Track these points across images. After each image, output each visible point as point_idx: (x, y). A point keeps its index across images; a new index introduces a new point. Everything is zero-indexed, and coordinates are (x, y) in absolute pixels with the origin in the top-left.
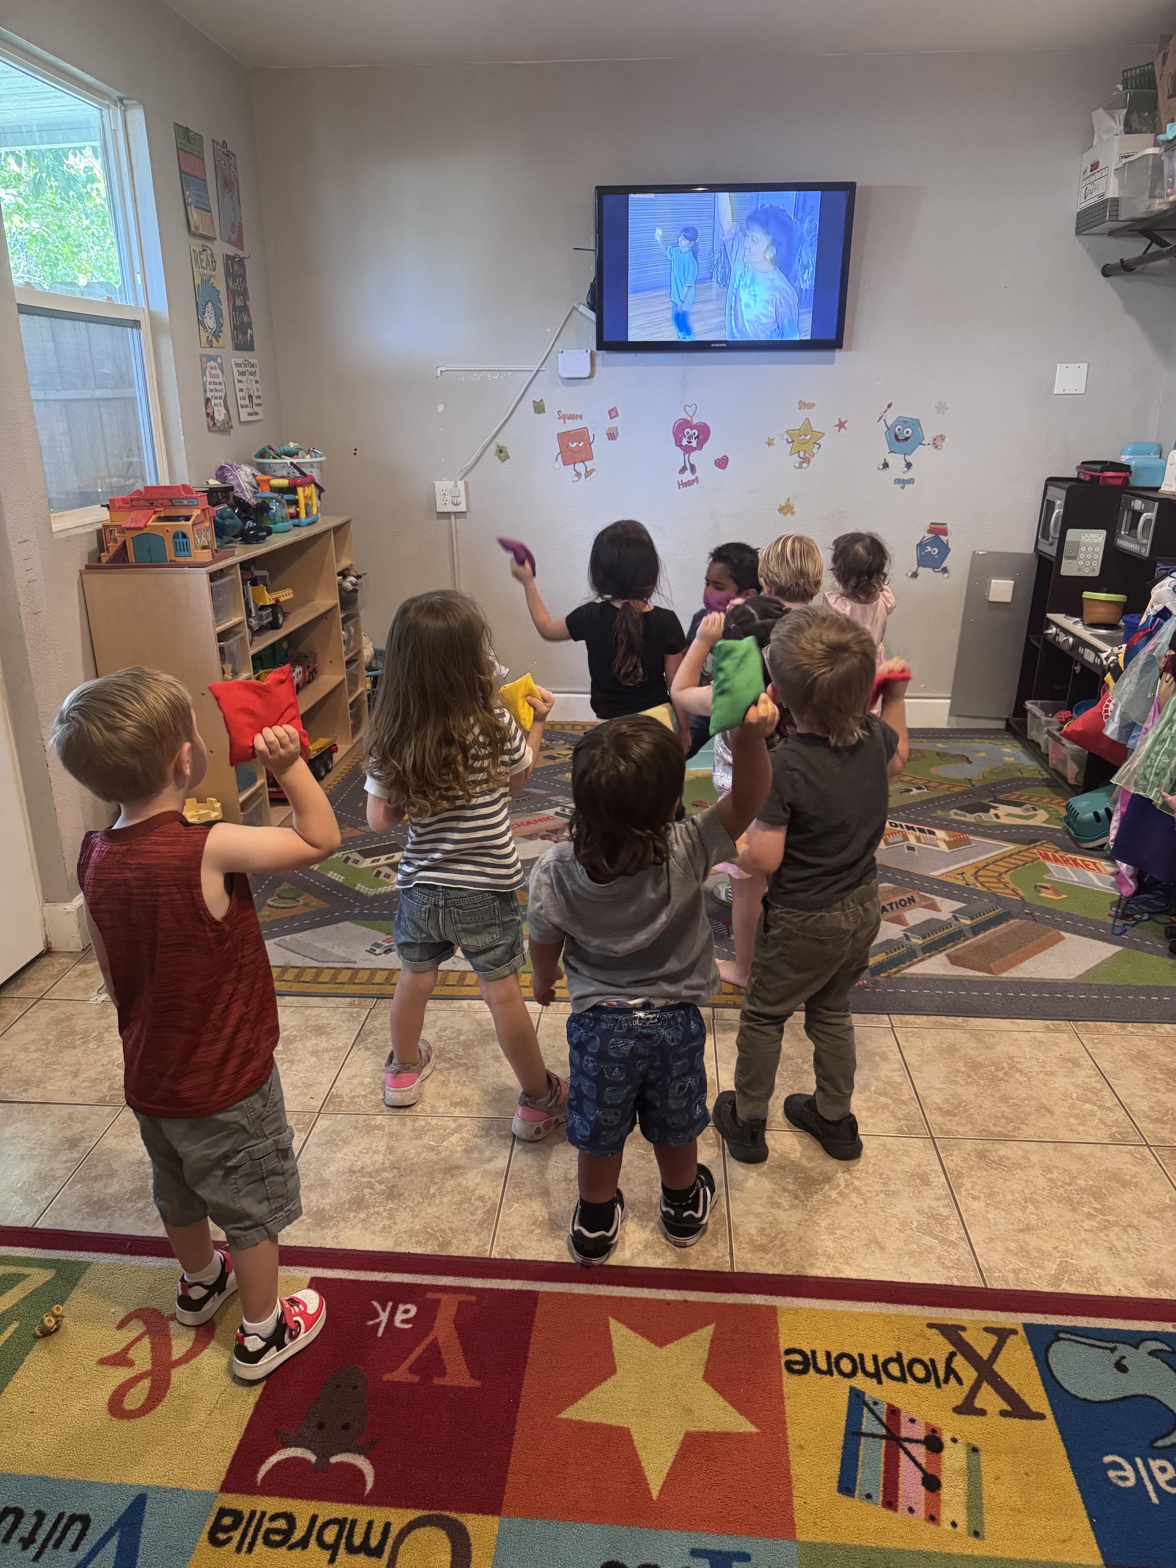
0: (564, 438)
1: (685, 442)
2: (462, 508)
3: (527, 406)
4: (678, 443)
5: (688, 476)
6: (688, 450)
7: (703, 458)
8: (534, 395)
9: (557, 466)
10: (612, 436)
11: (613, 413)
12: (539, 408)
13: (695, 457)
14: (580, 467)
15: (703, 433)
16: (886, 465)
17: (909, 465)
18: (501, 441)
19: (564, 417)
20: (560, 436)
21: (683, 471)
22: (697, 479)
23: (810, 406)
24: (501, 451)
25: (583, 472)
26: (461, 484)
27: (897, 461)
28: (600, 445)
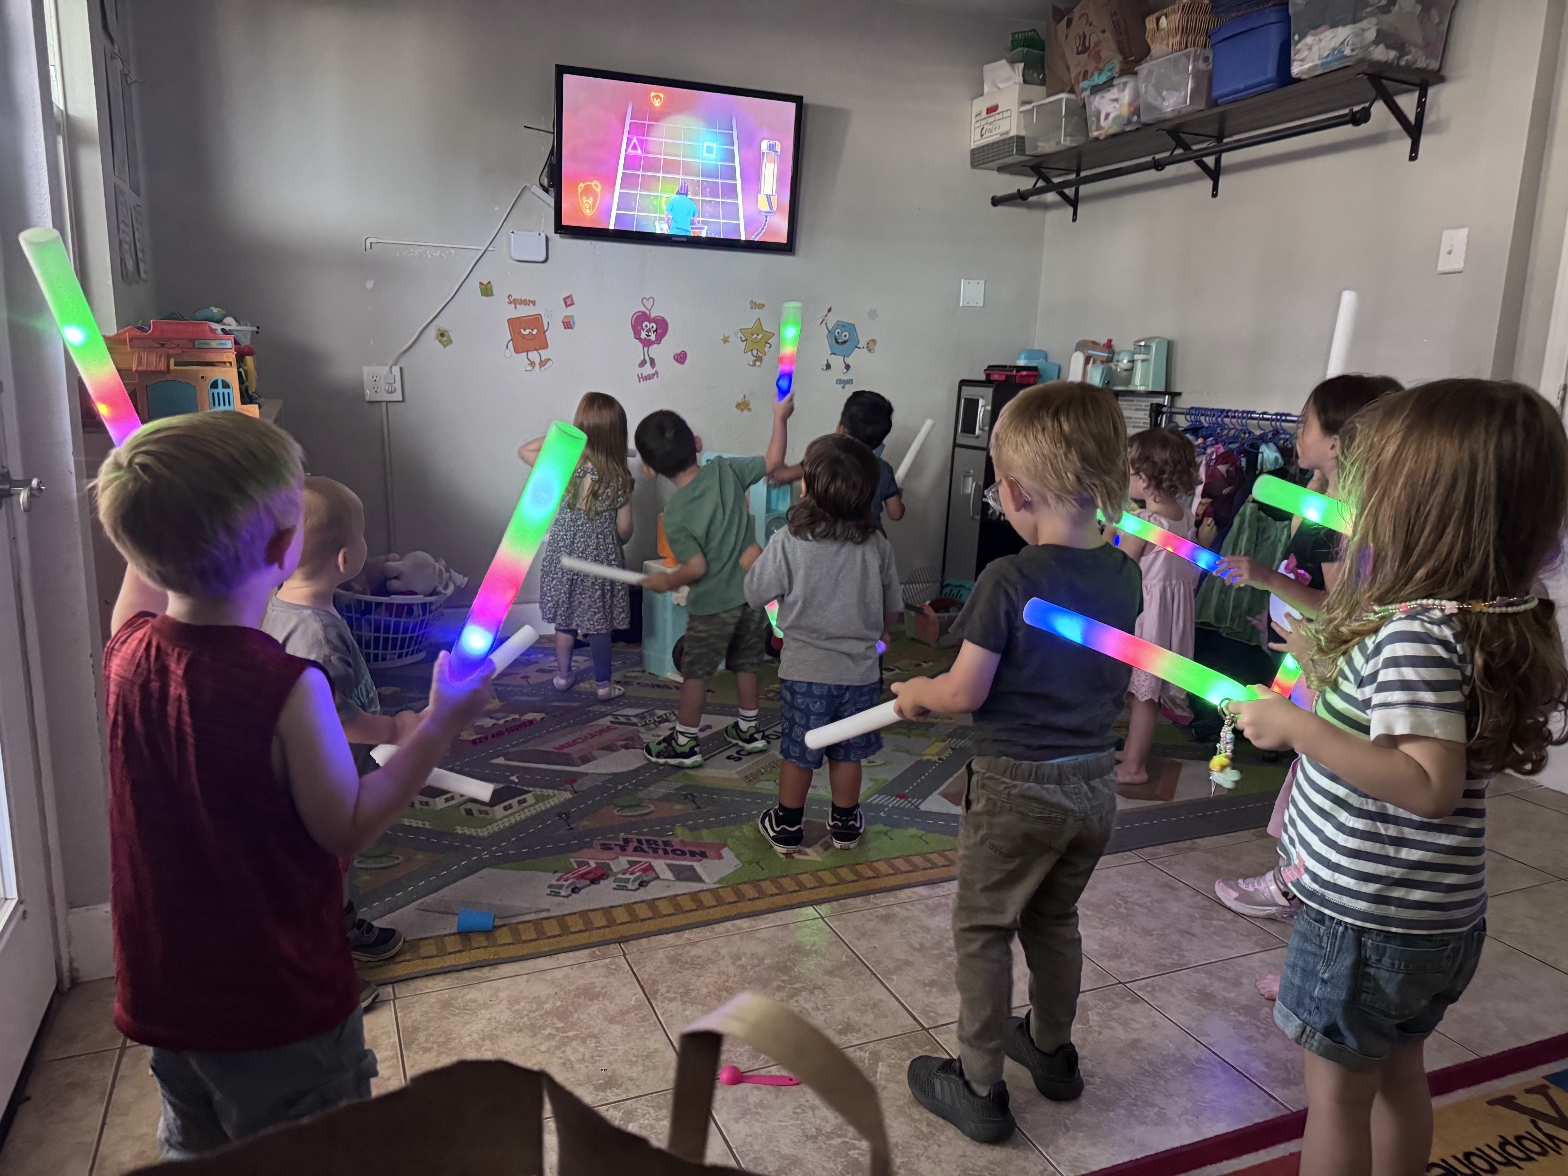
0: (515, 324)
1: (643, 335)
2: (398, 396)
3: (473, 286)
4: (637, 336)
5: (647, 370)
6: (647, 343)
7: (663, 352)
8: (482, 275)
9: (508, 353)
10: (568, 325)
11: (568, 302)
12: (487, 290)
13: (654, 351)
14: (534, 356)
15: (662, 327)
16: (828, 366)
17: (848, 367)
18: (442, 323)
19: (515, 302)
20: (510, 321)
21: (642, 364)
22: (657, 373)
23: (761, 307)
24: (442, 335)
25: (537, 361)
26: (396, 370)
27: (837, 362)
28: (555, 333)
